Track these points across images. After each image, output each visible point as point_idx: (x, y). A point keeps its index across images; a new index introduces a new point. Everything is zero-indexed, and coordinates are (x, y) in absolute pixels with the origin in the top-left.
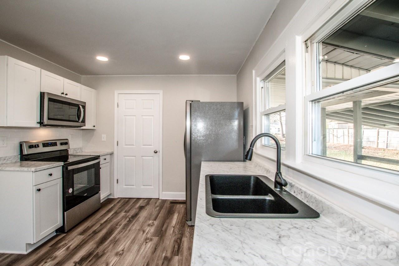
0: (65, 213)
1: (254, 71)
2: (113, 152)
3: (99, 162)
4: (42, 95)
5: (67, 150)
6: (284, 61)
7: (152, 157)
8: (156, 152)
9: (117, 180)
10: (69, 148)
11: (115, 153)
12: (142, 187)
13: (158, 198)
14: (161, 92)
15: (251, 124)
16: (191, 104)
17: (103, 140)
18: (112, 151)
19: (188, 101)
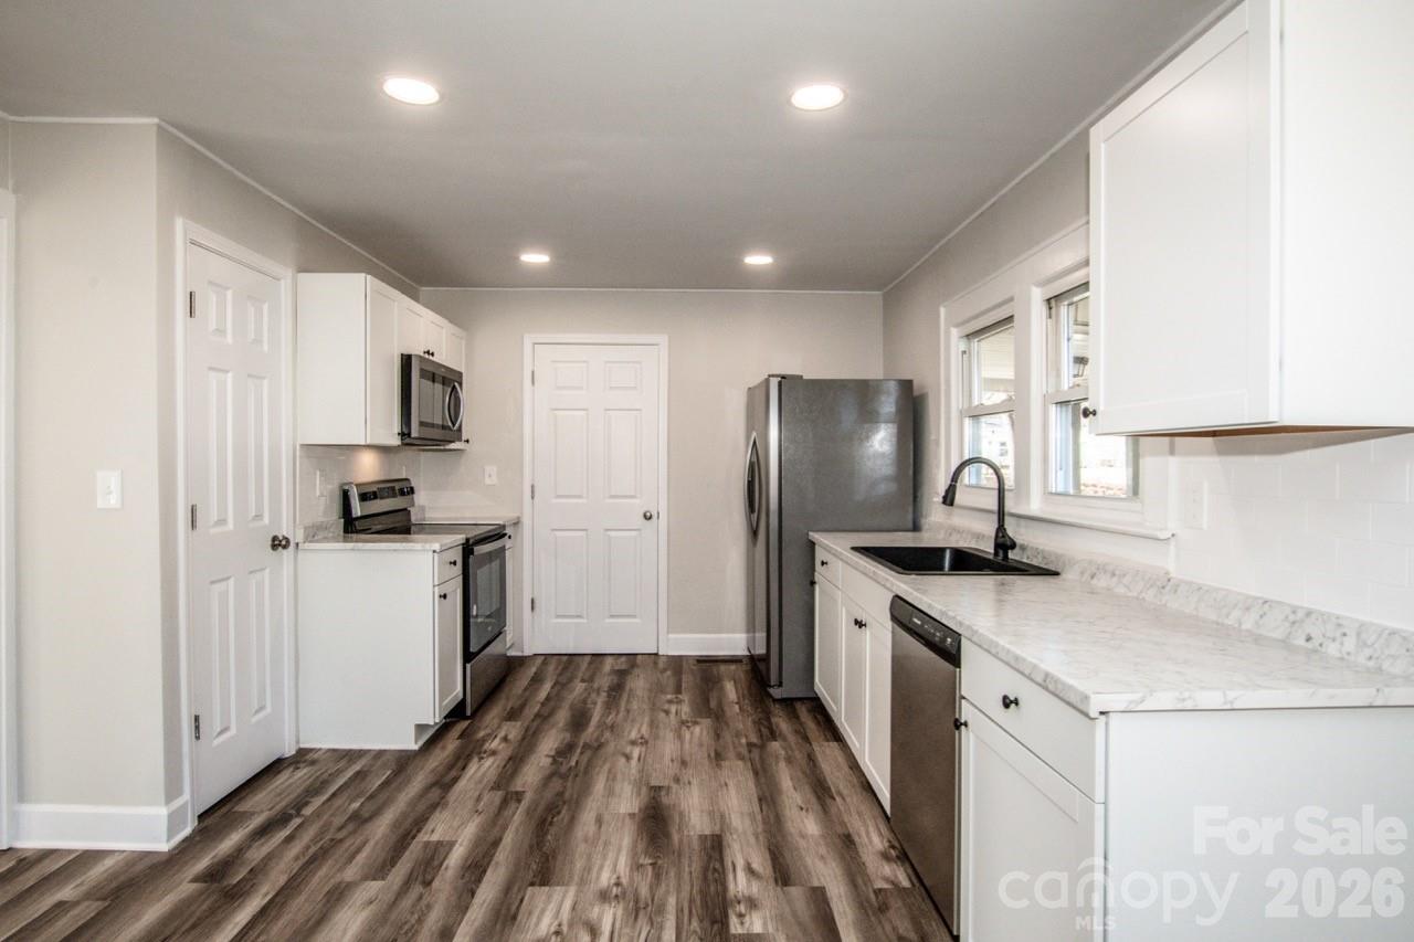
0: (468, 666)
1: (942, 311)
2: (519, 518)
3: (503, 549)
4: (406, 361)
5: (405, 509)
6: (1012, 317)
7: (634, 533)
8: (647, 517)
9: (533, 601)
10: (413, 505)
11: (526, 521)
12: (608, 621)
13: (655, 652)
14: (662, 339)
15: (933, 437)
16: (780, 384)
17: (488, 481)
18: (516, 515)
19: (773, 376)
